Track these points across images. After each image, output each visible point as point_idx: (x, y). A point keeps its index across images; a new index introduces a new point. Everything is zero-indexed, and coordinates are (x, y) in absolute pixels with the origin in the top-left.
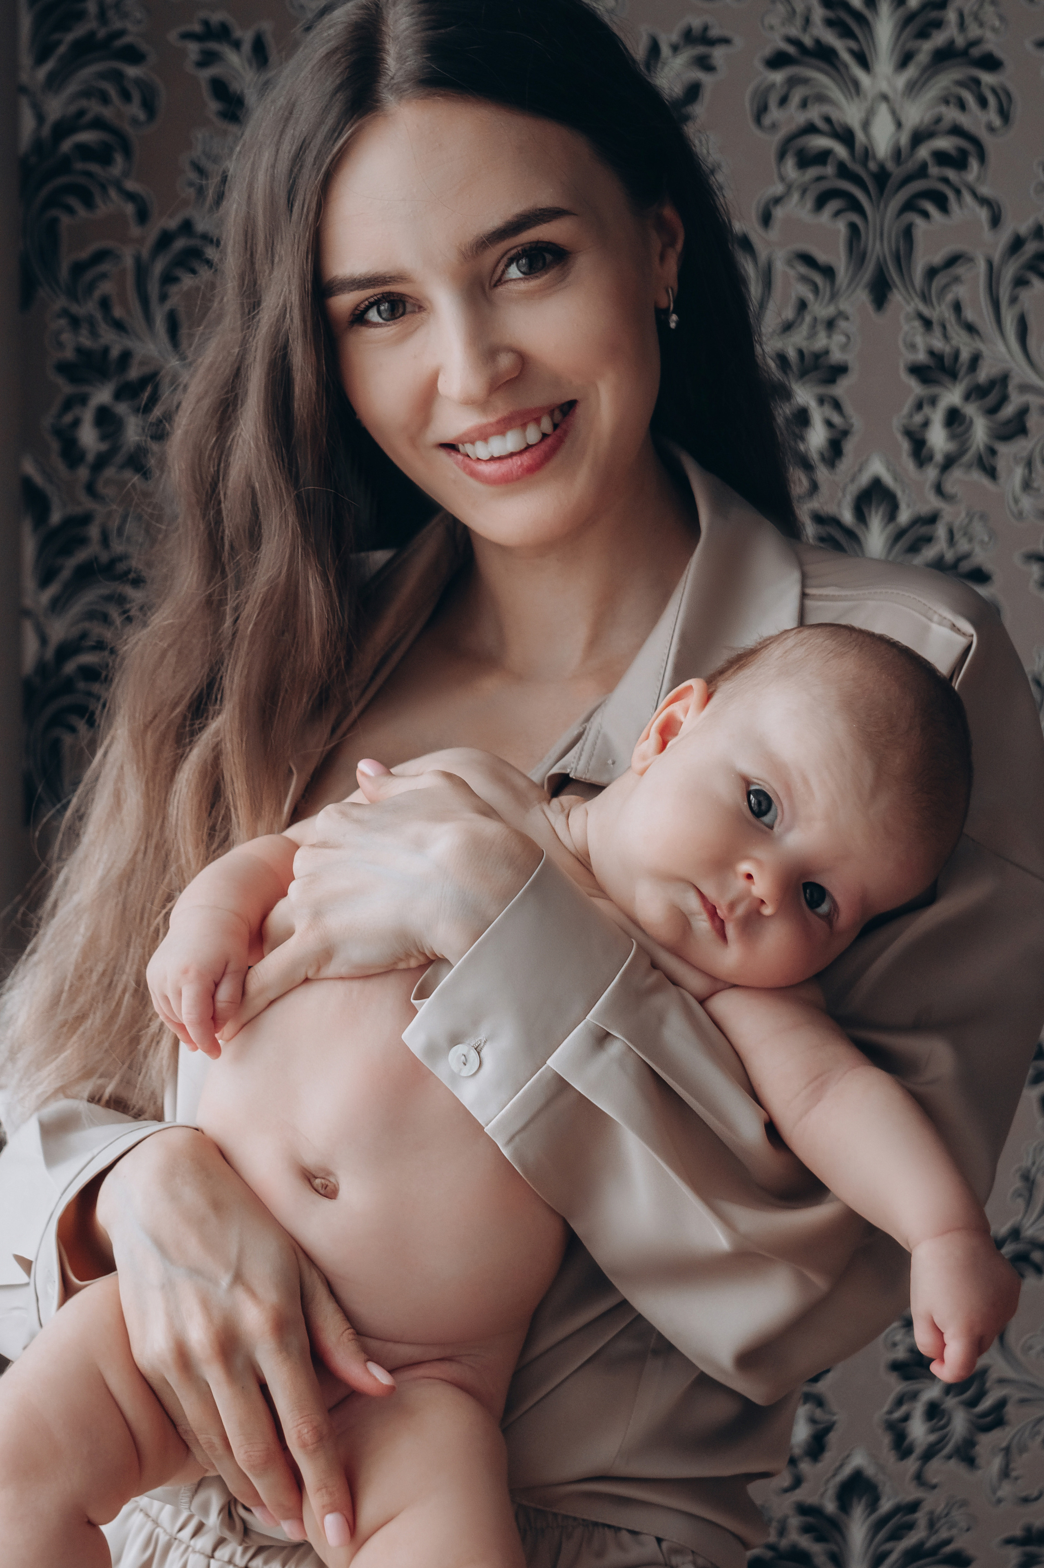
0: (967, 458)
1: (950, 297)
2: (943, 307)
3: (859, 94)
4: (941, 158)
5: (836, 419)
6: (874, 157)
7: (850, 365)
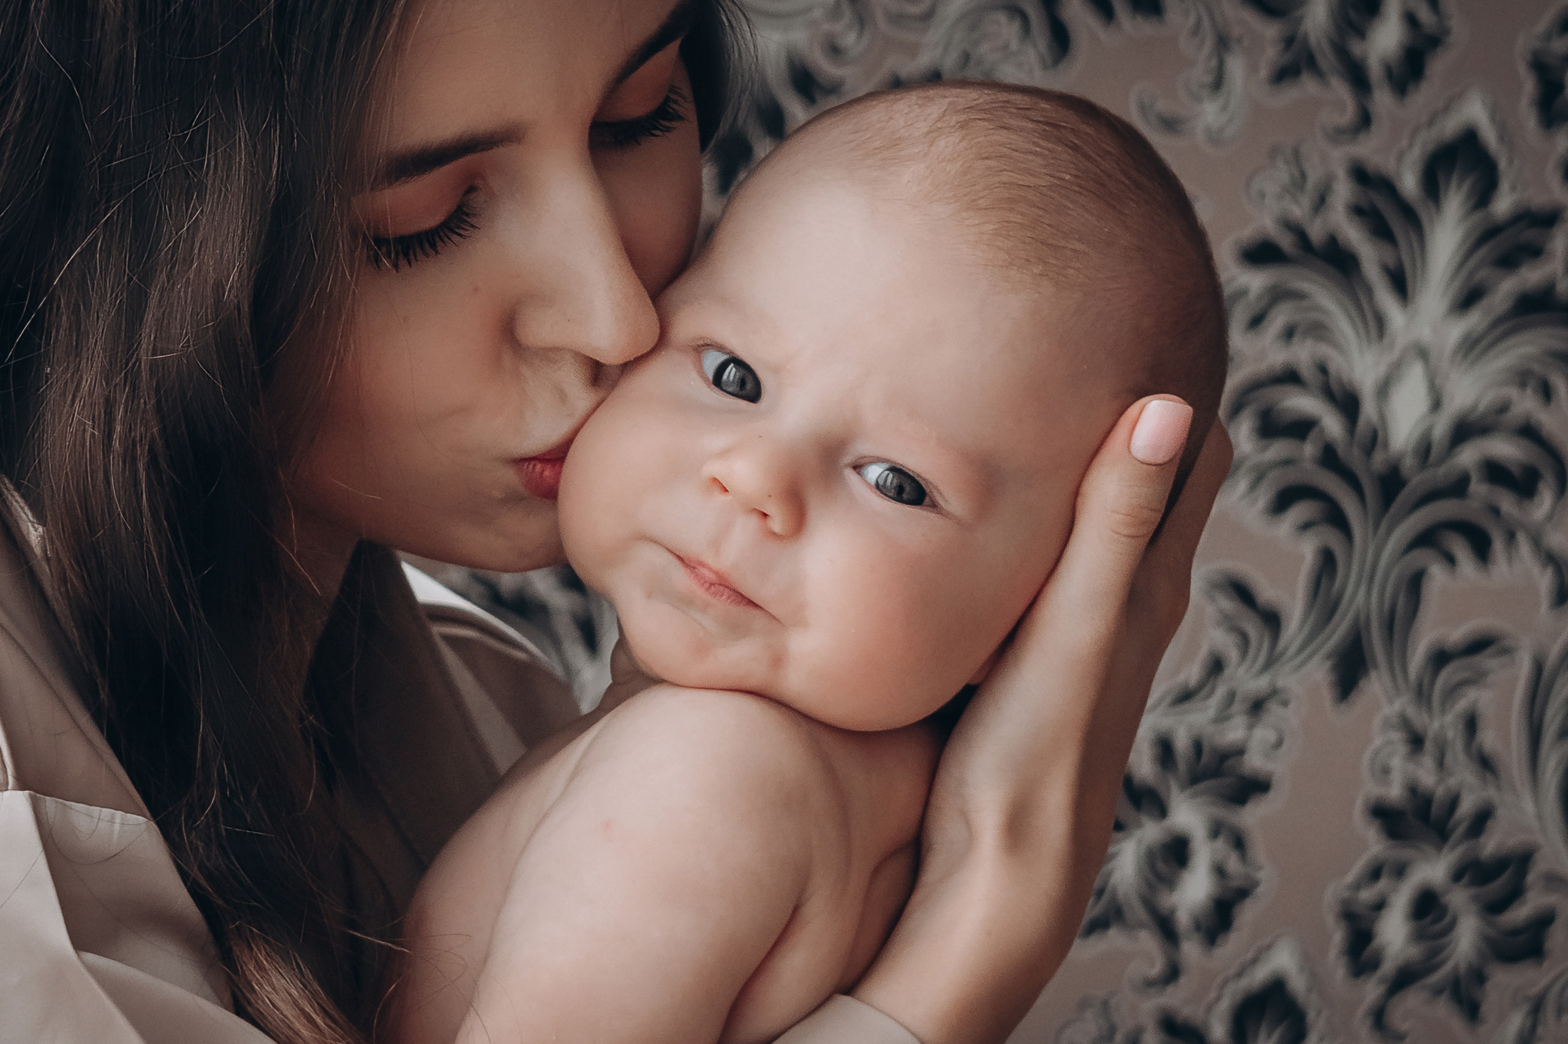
0: (1435, 978)
1: (1462, 705)
2: (1449, 718)
3: (1382, 337)
4: (1495, 472)
5: (1233, 864)
6: (1386, 445)
7: (1275, 782)
